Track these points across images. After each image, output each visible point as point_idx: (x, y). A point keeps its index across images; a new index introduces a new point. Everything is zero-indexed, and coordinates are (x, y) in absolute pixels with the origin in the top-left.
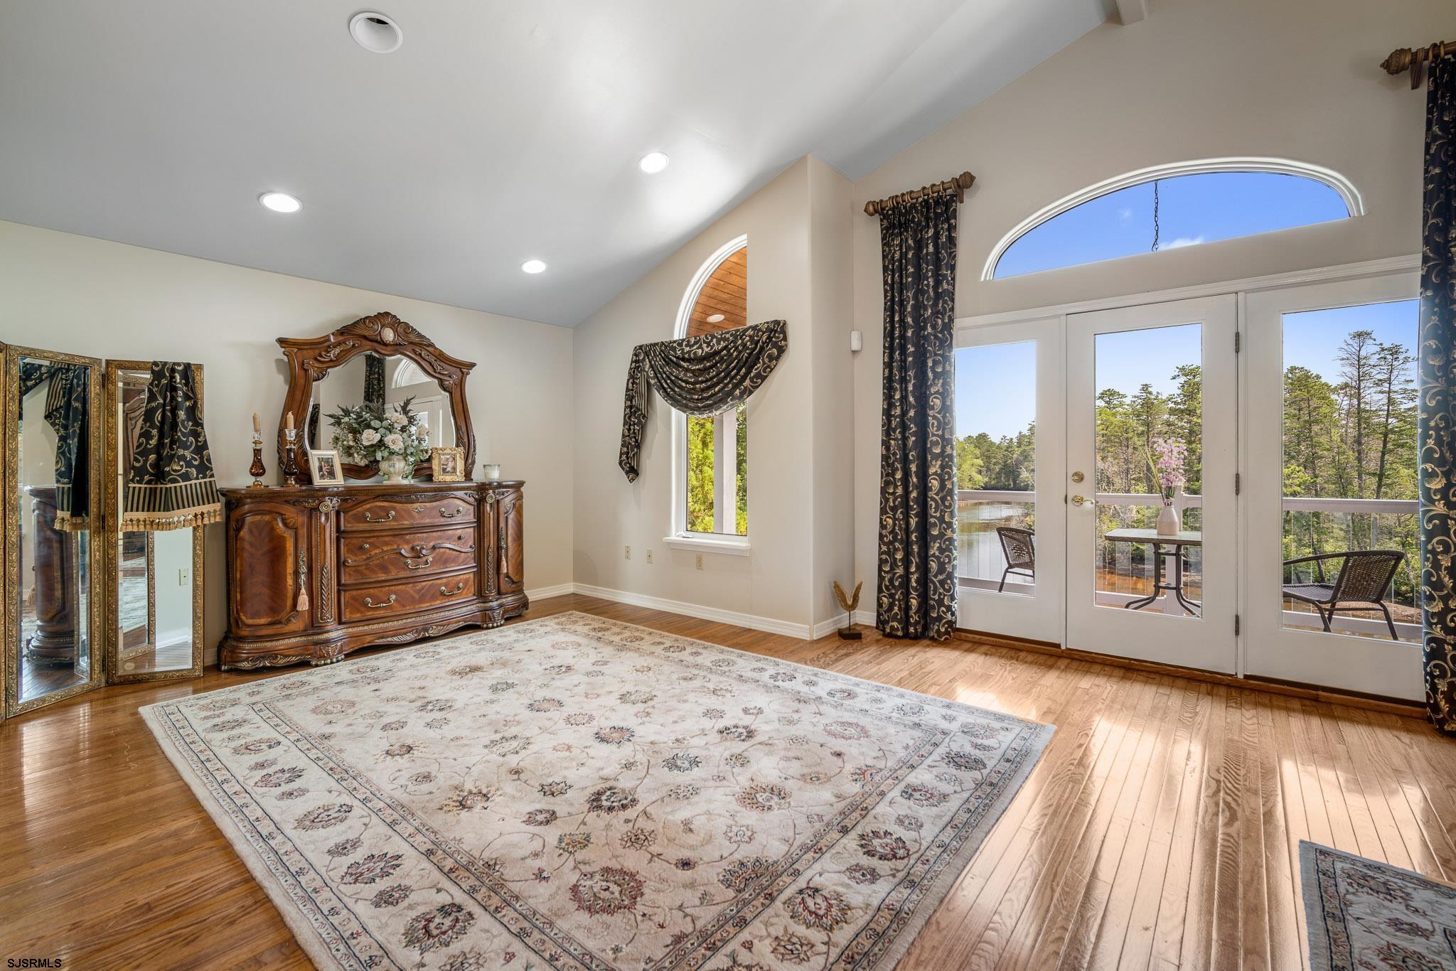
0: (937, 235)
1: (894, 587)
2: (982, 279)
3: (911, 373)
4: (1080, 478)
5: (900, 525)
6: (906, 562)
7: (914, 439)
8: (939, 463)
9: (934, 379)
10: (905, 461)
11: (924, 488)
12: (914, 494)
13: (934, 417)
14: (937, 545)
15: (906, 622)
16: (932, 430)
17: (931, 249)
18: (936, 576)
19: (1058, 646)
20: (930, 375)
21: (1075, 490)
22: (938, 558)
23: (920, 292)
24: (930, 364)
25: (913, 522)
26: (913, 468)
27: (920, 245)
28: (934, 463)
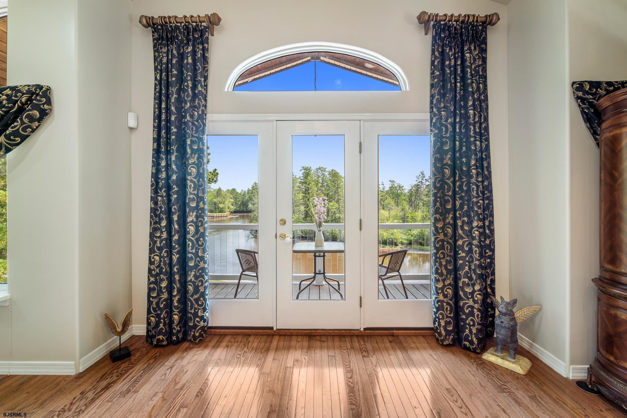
0: (194, 52)
1: (160, 309)
2: (226, 90)
3: (174, 148)
4: (283, 222)
5: (165, 261)
6: (170, 289)
7: (175, 196)
8: (195, 214)
9: (191, 154)
10: (169, 213)
11: (184, 232)
12: (176, 237)
13: (191, 181)
14: (193, 273)
15: (170, 333)
16: (190, 190)
17: (190, 61)
18: (192, 296)
19: (272, 328)
20: (189, 150)
21: (281, 230)
22: (194, 283)
23: (180, 90)
24: (189, 142)
25: (175, 258)
26: (175, 218)
27: (182, 57)
28: (191, 214)
